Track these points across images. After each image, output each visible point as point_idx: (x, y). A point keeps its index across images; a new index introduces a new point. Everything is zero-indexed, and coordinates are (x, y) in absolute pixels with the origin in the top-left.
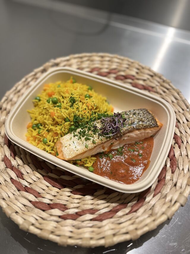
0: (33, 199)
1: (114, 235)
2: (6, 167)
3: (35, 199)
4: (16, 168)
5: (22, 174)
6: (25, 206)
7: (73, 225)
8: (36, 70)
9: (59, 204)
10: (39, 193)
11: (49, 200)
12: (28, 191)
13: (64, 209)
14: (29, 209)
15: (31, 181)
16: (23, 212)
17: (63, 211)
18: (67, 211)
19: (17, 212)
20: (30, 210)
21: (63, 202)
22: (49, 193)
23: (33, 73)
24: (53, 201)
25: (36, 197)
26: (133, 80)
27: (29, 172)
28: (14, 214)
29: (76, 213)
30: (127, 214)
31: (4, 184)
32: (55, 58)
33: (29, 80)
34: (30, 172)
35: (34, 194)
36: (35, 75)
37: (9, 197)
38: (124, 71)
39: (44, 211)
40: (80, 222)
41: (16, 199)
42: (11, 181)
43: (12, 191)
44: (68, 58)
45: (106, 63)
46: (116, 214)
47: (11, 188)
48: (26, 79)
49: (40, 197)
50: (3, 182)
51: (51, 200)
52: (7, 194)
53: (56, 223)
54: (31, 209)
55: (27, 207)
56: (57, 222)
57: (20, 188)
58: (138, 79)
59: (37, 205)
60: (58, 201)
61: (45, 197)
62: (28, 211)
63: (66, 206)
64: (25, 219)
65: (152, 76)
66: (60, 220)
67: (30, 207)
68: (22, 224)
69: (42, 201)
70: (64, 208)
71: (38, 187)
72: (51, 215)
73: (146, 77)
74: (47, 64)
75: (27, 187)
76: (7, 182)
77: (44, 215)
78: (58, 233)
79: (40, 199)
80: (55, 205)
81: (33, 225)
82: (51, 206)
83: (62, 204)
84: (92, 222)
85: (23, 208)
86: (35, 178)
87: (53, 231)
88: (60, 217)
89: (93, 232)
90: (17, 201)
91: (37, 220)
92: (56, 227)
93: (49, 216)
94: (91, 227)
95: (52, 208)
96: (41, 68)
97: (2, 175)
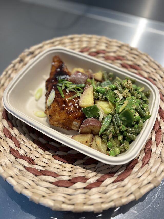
0: (53, 180)
1: (139, 188)
2: (15, 158)
3: (55, 180)
4: (25, 156)
5: (33, 160)
6: (47, 188)
7: (100, 191)
8: (14, 62)
9: (79, 177)
10: (56, 173)
11: (68, 176)
12: (45, 174)
13: (85, 181)
14: (53, 190)
15: (44, 164)
16: (49, 194)
17: (85, 182)
18: (88, 181)
19: (43, 196)
20: (55, 191)
21: (82, 175)
22: (65, 170)
23: (12, 65)
24: (71, 176)
25: (55, 177)
26: (104, 53)
27: (38, 156)
28: (42, 199)
29: (97, 180)
30: (141, 168)
31: (20, 174)
32: (29, 48)
33: (9, 72)
34: (40, 156)
35: (52, 175)
36: (14, 66)
37: (30, 185)
38: (94, 47)
39: (67, 187)
40: (104, 188)
41: (37, 185)
42: (25, 170)
43: (31, 178)
44: (40, 45)
45: (76, 43)
46: (132, 170)
47: (29, 176)
48: (7, 72)
49: (58, 176)
50: (19, 173)
51: (70, 176)
52: (27, 182)
53: (84, 195)
54: (56, 189)
55: (50, 189)
56: (85, 193)
57: (37, 173)
58: (109, 52)
59: (59, 184)
60: (77, 175)
61: (63, 175)
62: (53, 192)
63: (86, 177)
64: (54, 200)
65: (120, 47)
66: (86, 191)
67: (54, 188)
68: (54, 206)
69: (62, 179)
70: (85, 179)
71: (52, 168)
72: (76, 189)
73: (115, 49)
74: (23, 54)
75: (42, 170)
76: (22, 172)
77: (70, 191)
78: (89, 202)
79: (60, 178)
80: (75, 179)
81: (63, 202)
82: (72, 181)
83: (81, 176)
84: (115, 184)
85: (48, 191)
86: (46, 160)
87: (84, 202)
88: (84, 188)
89: (119, 192)
90: (39, 186)
91: (64, 197)
92: (85, 199)
93: (74, 190)
94: (117, 188)
95: (74, 183)
96: (18, 59)
97: (15, 166)
